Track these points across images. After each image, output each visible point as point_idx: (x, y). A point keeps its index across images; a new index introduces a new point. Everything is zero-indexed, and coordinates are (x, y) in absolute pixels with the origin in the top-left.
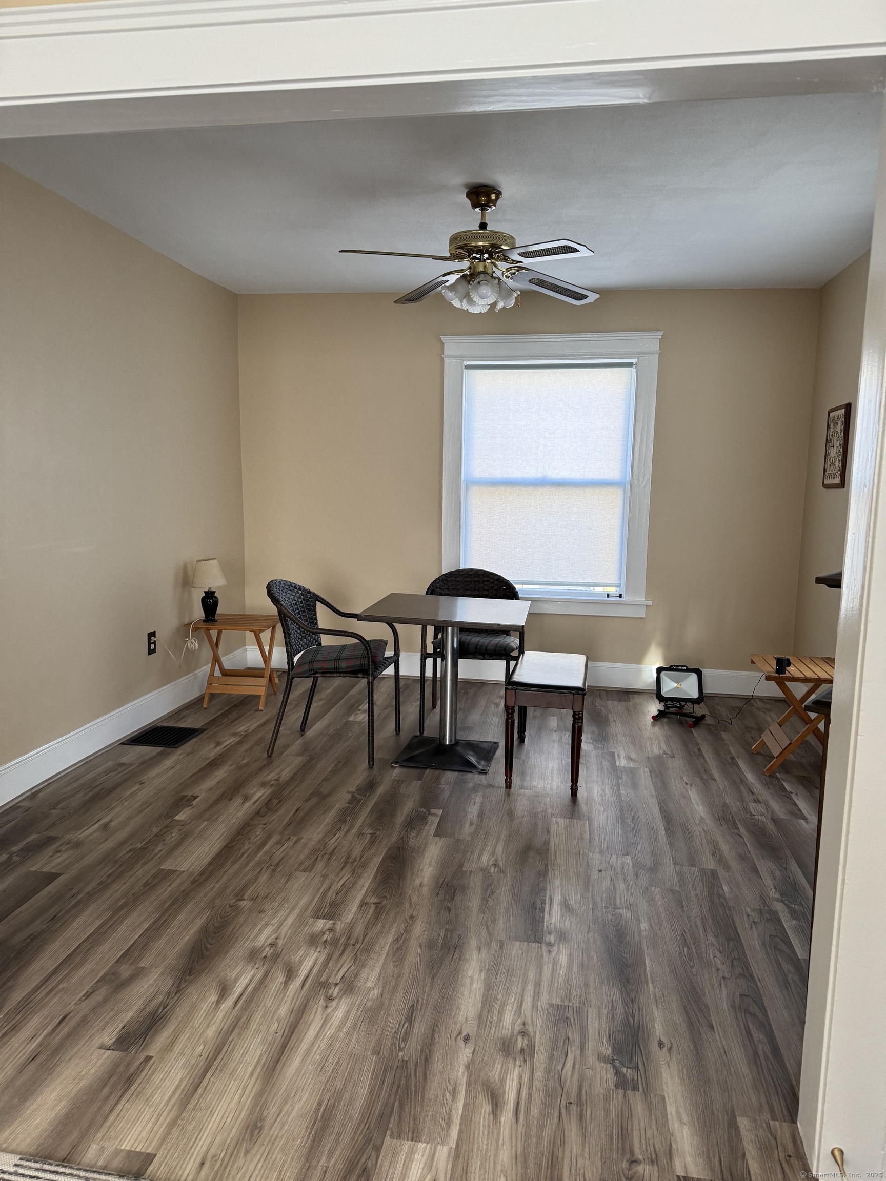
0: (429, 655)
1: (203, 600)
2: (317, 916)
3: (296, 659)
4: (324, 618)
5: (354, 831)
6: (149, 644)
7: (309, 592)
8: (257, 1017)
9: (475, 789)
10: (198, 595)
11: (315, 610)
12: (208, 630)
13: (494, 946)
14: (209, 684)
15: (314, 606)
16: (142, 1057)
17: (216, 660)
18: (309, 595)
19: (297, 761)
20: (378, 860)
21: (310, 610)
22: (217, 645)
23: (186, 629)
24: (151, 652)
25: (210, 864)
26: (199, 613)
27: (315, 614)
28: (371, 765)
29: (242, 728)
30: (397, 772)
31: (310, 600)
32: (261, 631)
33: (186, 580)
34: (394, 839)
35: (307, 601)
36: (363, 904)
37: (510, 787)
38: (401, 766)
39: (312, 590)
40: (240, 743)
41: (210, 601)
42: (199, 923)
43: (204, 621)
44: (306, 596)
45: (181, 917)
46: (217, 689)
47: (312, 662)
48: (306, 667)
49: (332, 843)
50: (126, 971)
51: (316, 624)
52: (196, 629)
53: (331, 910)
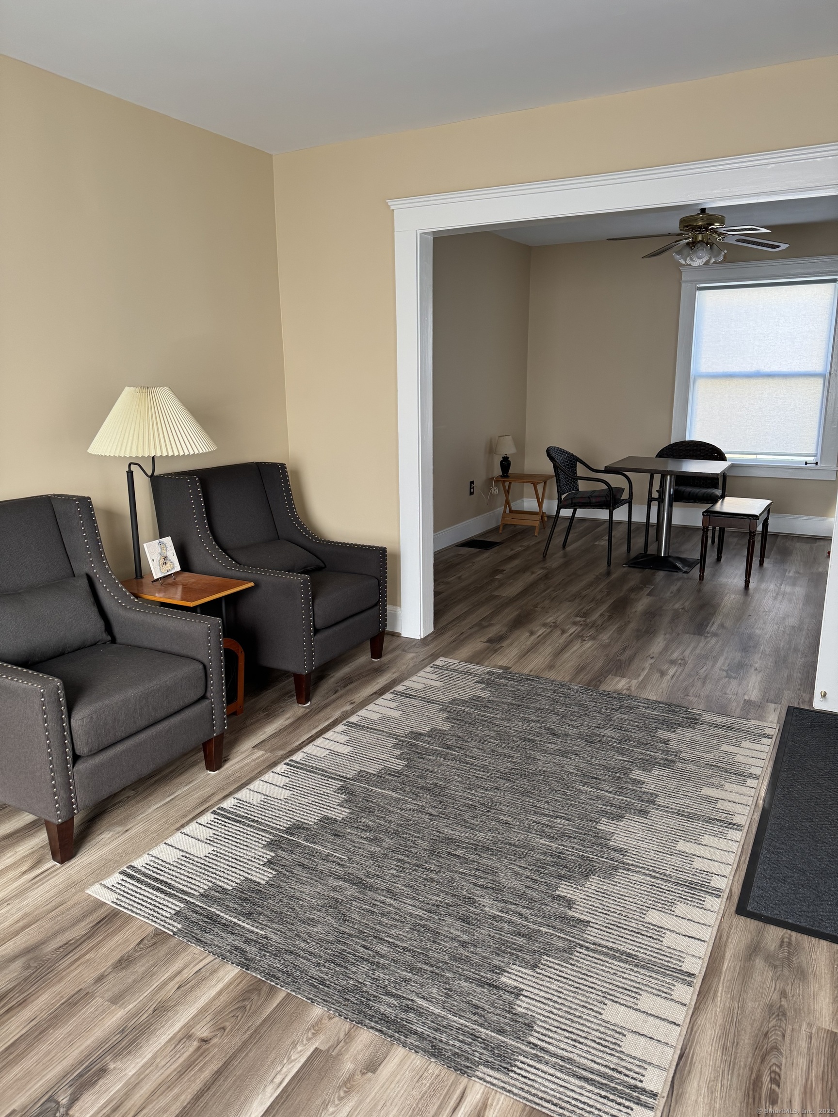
0: (655, 499)
1: (501, 462)
2: (577, 616)
3: (563, 497)
4: (581, 471)
5: (598, 590)
6: (471, 488)
7: (573, 455)
8: (548, 642)
9: (678, 580)
10: (498, 460)
11: (576, 467)
12: (504, 482)
13: (674, 634)
14: (503, 518)
15: (576, 465)
16: (500, 646)
17: (507, 503)
18: (572, 457)
19: (561, 561)
20: (610, 602)
21: (572, 467)
22: (508, 492)
23: (490, 481)
24: (471, 493)
25: (517, 595)
26: (498, 471)
27: (576, 470)
28: (609, 564)
29: (526, 544)
30: (626, 569)
31: (573, 460)
32: (538, 483)
33: (491, 450)
34: (621, 594)
35: (571, 461)
36: (601, 615)
37: (703, 580)
38: (629, 566)
39: (574, 454)
40: (525, 550)
41: (505, 464)
42: (516, 613)
43: (501, 476)
44: (570, 458)
45: (506, 611)
46: (509, 521)
47: (573, 498)
48: (569, 502)
49: (585, 593)
50: (485, 623)
51: (576, 473)
52: (497, 481)
53: (585, 615)
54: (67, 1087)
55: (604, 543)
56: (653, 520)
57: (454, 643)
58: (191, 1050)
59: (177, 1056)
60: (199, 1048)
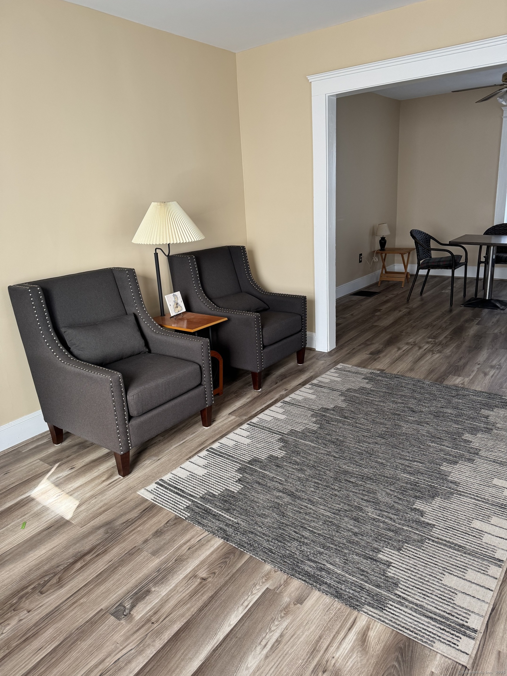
0: (483, 262)
1: (380, 241)
2: (429, 338)
3: (421, 262)
4: (433, 244)
5: (443, 321)
6: (360, 258)
7: (428, 235)
8: (410, 354)
9: (497, 314)
10: (378, 239)
11: (430, 242)
12: (382, 253)
13: (494, 349)
14: (381, 277)
16: (378, 356)
17: (384, 267)
18: (427, 236)
19: (419, 303)
20: (451, 329)
21: (427, 242)
22: (384, 260)
23: (373, 254)
24: (360, 261)
25: (390, 325)
26: (378, 247)
27: (430, 244)
28: (451, 305)
29: (396, 293)
30: (463, 308)
31: (428, 238)
32: (405, 253)
33: (374, 233)
34: (459, 324)
35: (427, 238)
36: (445, 337)
38: (465, 306)
39: (429, 234)
40: (395, 297)
41: (383, 242)
42: (388, 337)
43: (380, 250)
44: (426, 236)
45: (383, 335)
46: (385, 278)
47: (428, 262)
48: (425, 265)
49: (435, 323)
51: (430, 246)
52: (377, 253)
53: (435, 337)
54: (129, 599)
55: (448, 291)
56: (481, 276)
57: (349, 355)
58: (196, 584)
59: (189, 587)
60: (201, 583)
